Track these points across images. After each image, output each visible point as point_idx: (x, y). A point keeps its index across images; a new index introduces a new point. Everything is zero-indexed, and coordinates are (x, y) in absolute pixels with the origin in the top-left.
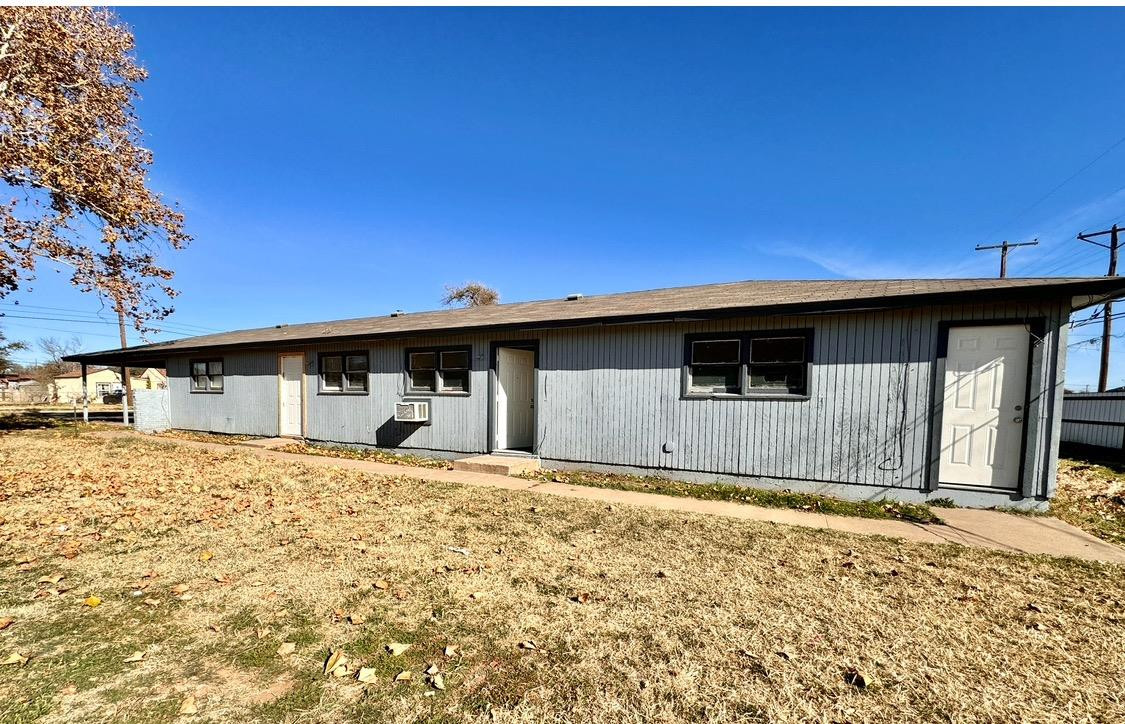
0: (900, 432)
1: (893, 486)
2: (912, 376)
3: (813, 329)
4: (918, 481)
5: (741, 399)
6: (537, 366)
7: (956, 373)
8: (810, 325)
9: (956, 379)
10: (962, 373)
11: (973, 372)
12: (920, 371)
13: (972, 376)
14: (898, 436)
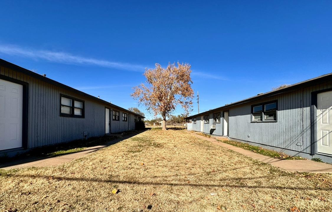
0: (302, 132)
1: (301, 152)
2: (305, 112)
3: (277, 100)
4: (309, 151)
5: (262, 122)
6: (229, 116)
7: (322, 110)
8: (277, 99)
9: (322, 112)
10: (324, 110)
11: (328, 109)
12: (307, 110)
13: (328, 111)
14: (301, 134)
